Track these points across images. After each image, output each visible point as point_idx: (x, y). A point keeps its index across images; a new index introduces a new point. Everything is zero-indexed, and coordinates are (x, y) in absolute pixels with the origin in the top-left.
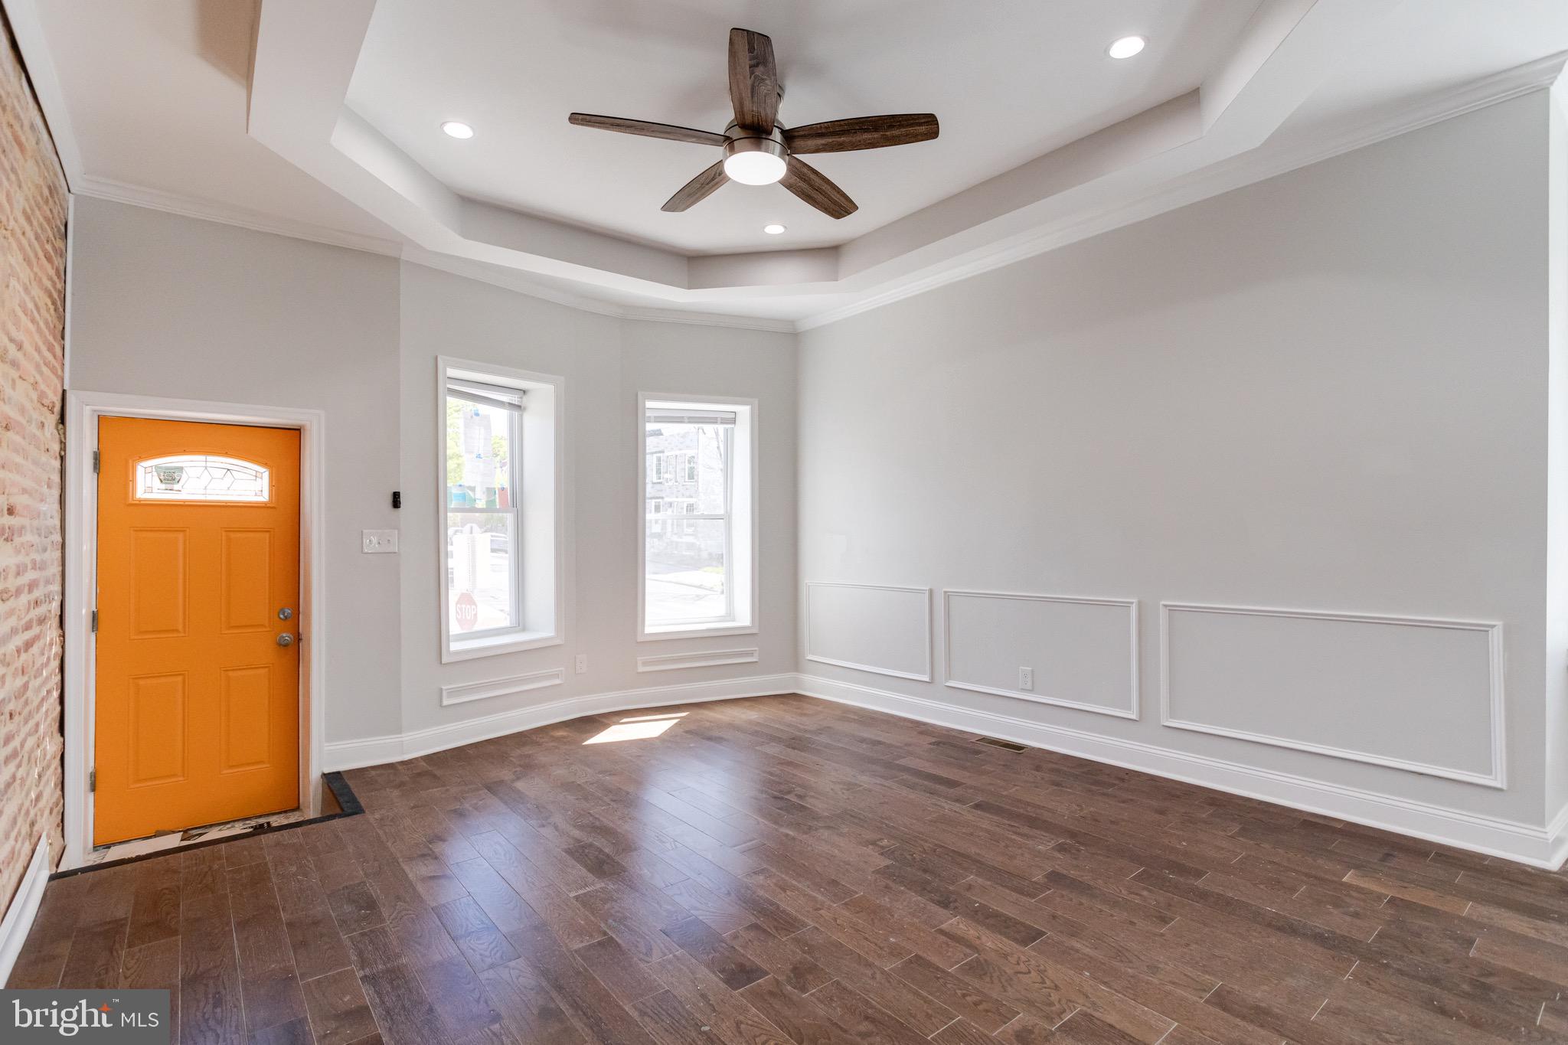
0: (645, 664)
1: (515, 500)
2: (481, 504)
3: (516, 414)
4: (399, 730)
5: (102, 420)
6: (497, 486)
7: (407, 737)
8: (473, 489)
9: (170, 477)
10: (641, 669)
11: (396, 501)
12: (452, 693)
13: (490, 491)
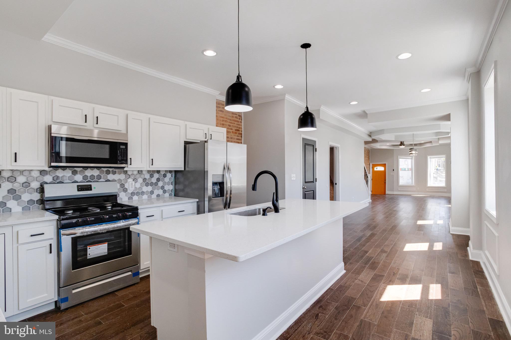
0: (428, 190)
1: (411, 169)
2: (407, 170)
3: (412, 159)
4: (393, 191)
5: (373, 165)
6: (409, 168)
7: (394, 192)
8: (406, 168)
9: (377, 168)
10: (427, 190)
11: (393, 170)
12: (400, 189)
13: (408, 168)
